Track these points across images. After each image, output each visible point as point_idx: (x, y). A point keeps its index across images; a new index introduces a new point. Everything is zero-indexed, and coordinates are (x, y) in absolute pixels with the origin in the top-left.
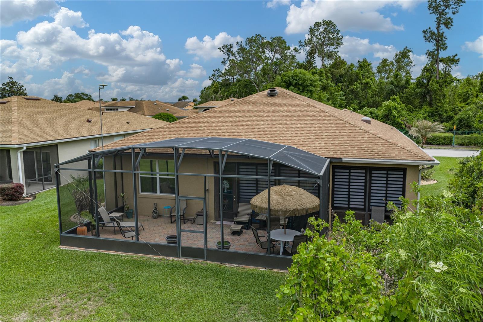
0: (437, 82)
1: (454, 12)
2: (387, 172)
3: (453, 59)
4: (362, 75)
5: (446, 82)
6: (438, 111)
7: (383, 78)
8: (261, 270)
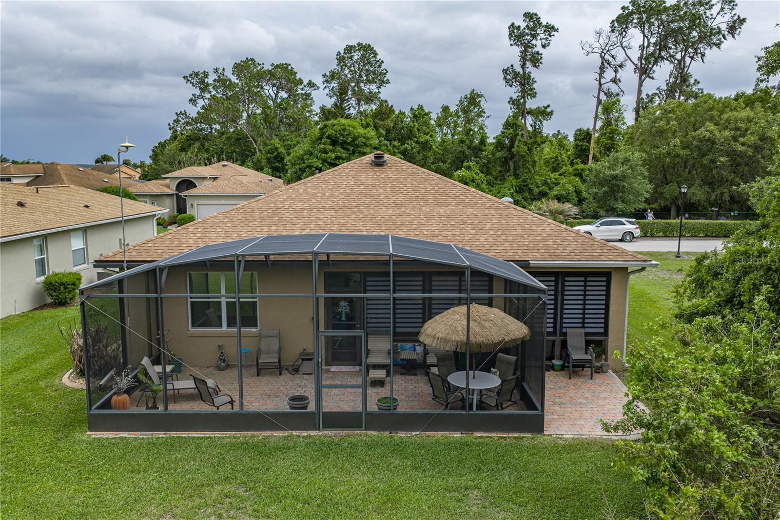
0: (526, 144)
1: (543, 44)
2: (586, 279)
3: (544, 111)
4: (418, 129)
5: (535, 143)
6: (528, 185)
7: (446, 134)
8: (455, 435)
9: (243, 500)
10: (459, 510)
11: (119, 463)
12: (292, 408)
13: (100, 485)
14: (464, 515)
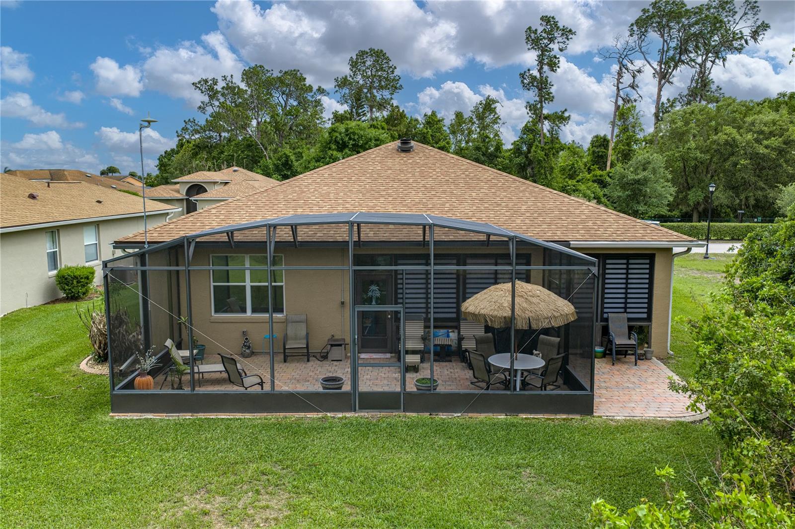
0: (543, 149)
1: (561, 47)
2: (628, 261)
3: (561, 116)
4: (432, 136)
5: (553, 148)
7: (460, 141)
8: (499, 417)
9: (280, 478)
10: (513, 487)
11: (146, 442)
12: (324, 388)
13: (127, 463)
14: (519, 492)
